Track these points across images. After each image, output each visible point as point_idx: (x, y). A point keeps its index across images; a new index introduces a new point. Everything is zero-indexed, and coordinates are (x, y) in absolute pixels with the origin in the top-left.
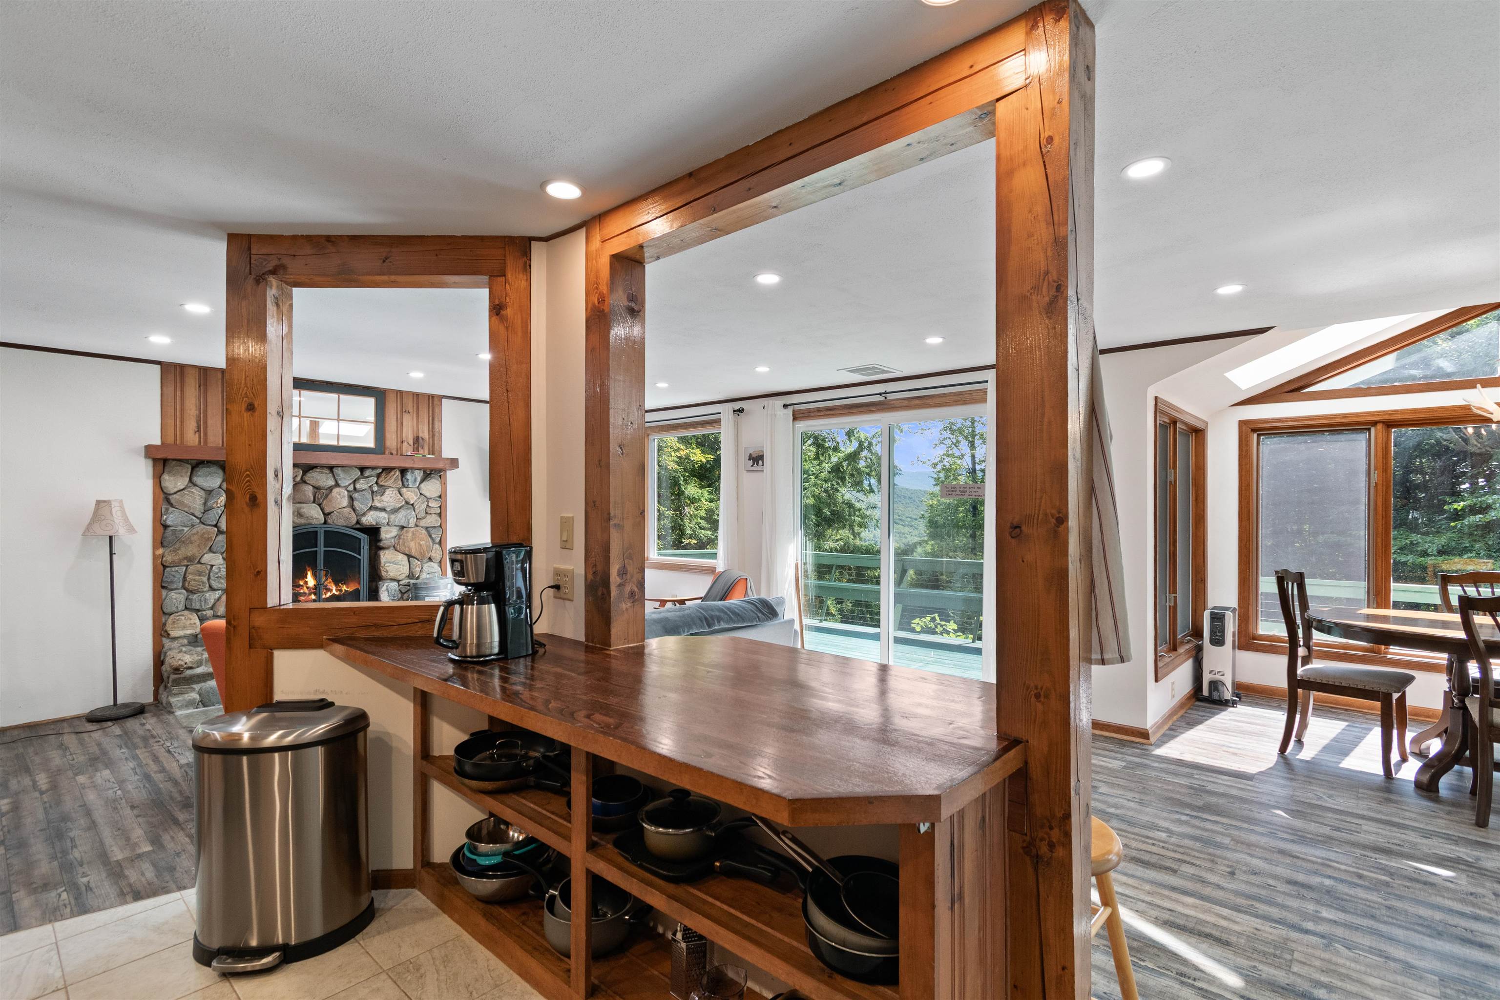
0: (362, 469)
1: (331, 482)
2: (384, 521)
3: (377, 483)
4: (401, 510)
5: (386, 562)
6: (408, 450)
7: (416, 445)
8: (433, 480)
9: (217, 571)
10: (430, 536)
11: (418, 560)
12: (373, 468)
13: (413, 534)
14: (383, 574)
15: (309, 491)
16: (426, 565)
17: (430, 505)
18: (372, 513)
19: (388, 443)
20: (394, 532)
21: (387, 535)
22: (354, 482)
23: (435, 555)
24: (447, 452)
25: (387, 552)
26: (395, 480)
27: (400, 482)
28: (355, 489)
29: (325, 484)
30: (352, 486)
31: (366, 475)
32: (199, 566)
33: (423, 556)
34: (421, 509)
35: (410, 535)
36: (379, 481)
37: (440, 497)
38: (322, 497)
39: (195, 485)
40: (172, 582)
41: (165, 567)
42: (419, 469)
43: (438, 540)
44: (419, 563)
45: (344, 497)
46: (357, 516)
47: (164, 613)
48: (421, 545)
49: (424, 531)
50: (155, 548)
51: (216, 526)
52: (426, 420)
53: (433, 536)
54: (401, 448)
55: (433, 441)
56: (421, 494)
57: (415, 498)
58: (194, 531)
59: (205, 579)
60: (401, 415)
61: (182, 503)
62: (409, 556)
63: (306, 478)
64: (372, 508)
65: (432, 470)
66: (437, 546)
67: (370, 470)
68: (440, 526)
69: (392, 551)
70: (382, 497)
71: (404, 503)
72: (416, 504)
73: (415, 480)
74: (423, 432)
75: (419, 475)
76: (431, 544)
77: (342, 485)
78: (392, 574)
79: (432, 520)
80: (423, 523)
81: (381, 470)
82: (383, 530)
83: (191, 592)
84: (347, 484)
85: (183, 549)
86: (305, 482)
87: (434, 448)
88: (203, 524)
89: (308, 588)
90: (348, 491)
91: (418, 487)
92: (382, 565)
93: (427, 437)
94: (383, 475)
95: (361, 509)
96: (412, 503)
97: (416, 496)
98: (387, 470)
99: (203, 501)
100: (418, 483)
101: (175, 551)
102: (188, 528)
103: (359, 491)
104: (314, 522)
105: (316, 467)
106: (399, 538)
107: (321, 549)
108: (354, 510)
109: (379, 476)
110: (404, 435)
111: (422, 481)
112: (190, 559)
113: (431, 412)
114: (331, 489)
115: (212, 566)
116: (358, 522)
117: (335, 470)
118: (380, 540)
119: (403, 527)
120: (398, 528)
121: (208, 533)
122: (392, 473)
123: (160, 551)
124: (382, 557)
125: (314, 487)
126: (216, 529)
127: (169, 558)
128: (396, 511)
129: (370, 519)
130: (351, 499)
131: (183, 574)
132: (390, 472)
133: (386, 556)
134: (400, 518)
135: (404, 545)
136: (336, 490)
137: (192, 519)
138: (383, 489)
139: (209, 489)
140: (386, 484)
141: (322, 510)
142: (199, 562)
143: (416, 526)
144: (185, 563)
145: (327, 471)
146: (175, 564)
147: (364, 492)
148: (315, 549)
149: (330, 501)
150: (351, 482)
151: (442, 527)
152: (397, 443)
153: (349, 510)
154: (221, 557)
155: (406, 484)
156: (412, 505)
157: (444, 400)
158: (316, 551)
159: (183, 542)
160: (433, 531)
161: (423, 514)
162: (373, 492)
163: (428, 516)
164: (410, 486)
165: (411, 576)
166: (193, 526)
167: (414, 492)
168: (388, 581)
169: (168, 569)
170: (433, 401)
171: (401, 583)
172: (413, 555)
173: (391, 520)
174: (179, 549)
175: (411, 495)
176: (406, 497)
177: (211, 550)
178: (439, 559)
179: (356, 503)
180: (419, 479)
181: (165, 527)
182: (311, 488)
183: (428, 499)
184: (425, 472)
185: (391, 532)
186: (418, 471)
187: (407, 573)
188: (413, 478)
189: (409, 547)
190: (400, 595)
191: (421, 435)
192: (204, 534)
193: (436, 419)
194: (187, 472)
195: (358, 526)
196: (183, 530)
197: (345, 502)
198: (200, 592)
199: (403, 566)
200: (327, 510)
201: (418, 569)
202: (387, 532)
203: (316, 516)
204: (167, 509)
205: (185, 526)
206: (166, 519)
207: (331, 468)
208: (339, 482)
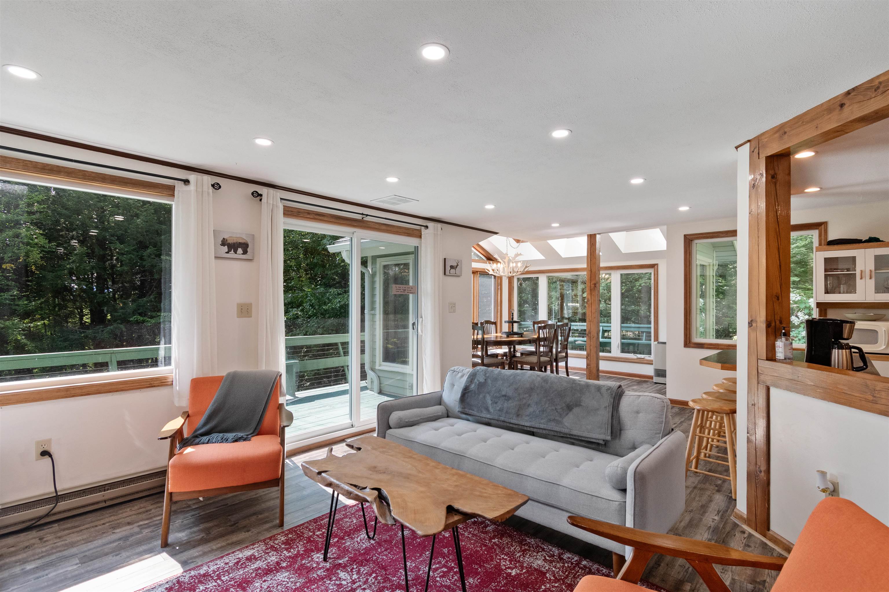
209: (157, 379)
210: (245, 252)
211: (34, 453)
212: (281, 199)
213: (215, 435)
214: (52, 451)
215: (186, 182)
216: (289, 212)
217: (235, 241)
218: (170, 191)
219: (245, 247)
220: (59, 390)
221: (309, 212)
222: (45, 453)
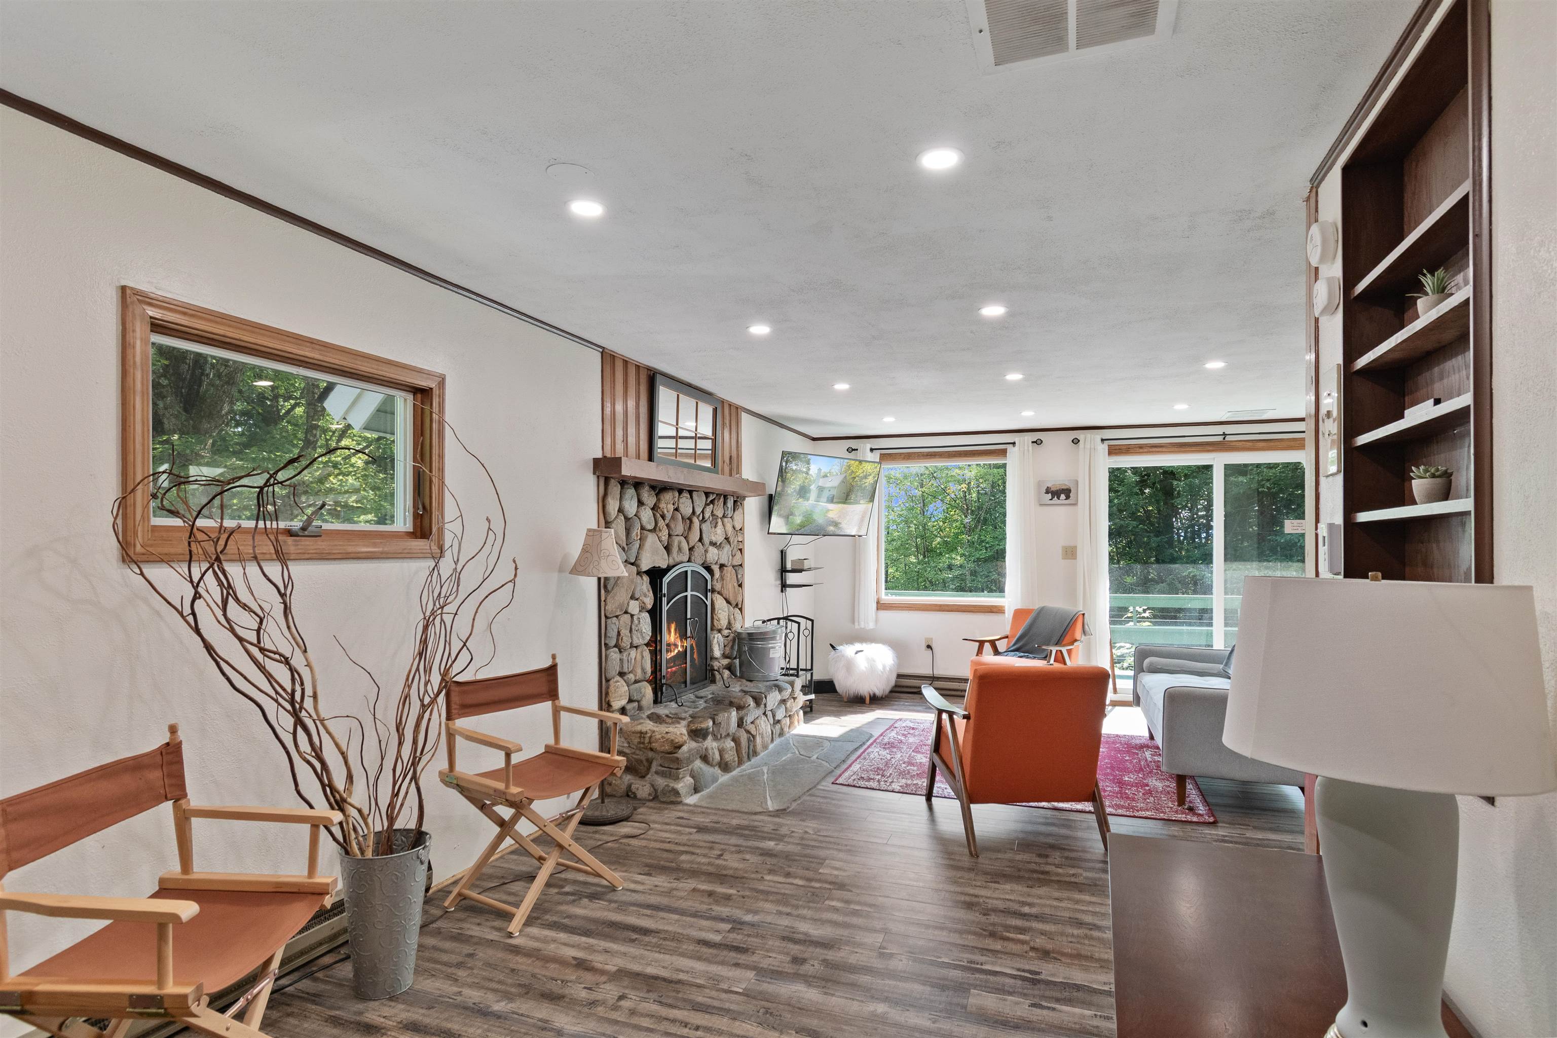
0: (707, 494)
1: (690, 510)
2: (716, 558)
3: (713, 512)
4: (724, 545)
5: (718, 609)
6: (727, 470)
7: (731, 467)
8: (738, 509)
9: (637, 622)
11: (732, 606)
14: (716, 623)
15: (680, 520)
16: (735, 611)
17: (737, 539)
20: (718, 571)
21: (716, 575)
22: (703, 510)
23: (739, 600)
24: (744, 473)
26: (721, 508)
27: (724, 511)
28: (703, 518)
30: (701, 515)
31: (708, 502)
32: (625, 616)
34: (733, 543)
35: (729, 575)
36: (714, 510)
37: (742, 530)
38: (687, 528)
39: (622, 512)
40: (612, 638)
41: (607, 618)
42: (733, 495)
43: (739, 581)
44: (732, 609)
45: (698, 528)
46: (705, 551)
47: (605, 679)
48: (734, 588)
51: (635, 564)
52: (735, 436)
53: (738, 577)
55: (738, 459)
56: (733, 526)
57: (730, 531)
59: (628, 633)
60: (724, 428)
62: (727, 602)
64: (710, 542)
65: (738, 498)
66: (740, 589)
69: (718, 595)
70: (716, 529)
71: (725, 536)
72: (731, 537)
74: (733, 448)
75: (732, 502)
76: (737, 585)
77: (696, 513)
78: (722, 623)
79: (739, 558)
80: (734, 561)
82: (713, 569)
83: (621, 649)
84: (699, 512)
85: (618, 594)
86: (678, 510)
87: (739, 468)
88: (628, 562)
90: (700, 521)
91: (732, 517)
93: (736, 454)
94: (716, 502)
96: (729, 536)
97: (731, 528)
98: (717, 496)
99: (625, 531)
101: (614, 597)
103: (705, 522)
104: (684, 559)
105: (683, 491)
106: (723, 580)
107: (690, 593)
108: (703, 545)
109: (714, 504)
110: (725, 449)
111: (733, 512)
112: (621, 608)
113: (737, 427)
114: (691, 516)
115: (633, 616)
116: (705, 560)
117: (693, 496)
119: (723, 566)
123: (603, 598)
125: (682, 516)
126: (635, 568)
127: (609, 607)
128: (721, 546)
129: (710, 556)
130: (701, 531)
131: (617, 627)
132: (719, 499)
133: (718, 601)
134: (724, 555)
135: (726, 587)
136: (694, 519)
138: (716, 519)
139: (630, 516)
140: (717, 513)
141: (688, 544)
142: (626, 612)
143: (731, 564)
144: (618, 612)
145: (689, 496)
146: (613, 615)
148: (685, 594)
149: (692, 533)
150: (701, 510)
151: (742, 566)
152: (722, 460)
153: (700, 543)
154: (638, 604)
155: (726, 514)
156: (729, 539)
157: (743, 412)
158: (687, 596)
159: (619, 585)
160: (737, 571)
161: (735, 550)
162: (711, 523)
163: (736, 553)
164: (728, 516)
165: (729, 625)
167: (730, 523)
168: (716, 632)
169: (609, 621)
171: (723, 634)
172: (730, 599)
173: (720, 557)
174: (616, 594)
175: (728, 526)
176: (726, 529)
177: (633, 595)
178: (741, 603)
179: (704, 536)
180: (732, 508)
183: (736, 532)
184: (735, 498)
185: (716, 572)
186: (732, 498)
187: (727, 621)
188: (729, 507)
189: (729, 590)
191: (733, 451)
193: (739, 435)
194: (618, 495)
195: (705, 565)
197: (698, 535)
198: (626, 650)
199: (726, 613)
200: (691, 545)
201: (733, 617)
207: (691, 492)
208: (696, 510)
209: (996, 607)
210: (1068, 497)
211: (924, 646)
212: (1103, 440)
213: (1013, 653)
214: (933, 646)
215: (1014, 443)
216: (1114, 451)
217: (1058, 488)
218: (1003, 453)
219: (1067, 492)
220: (936, 605)
221: (1141, 447)
222: (929, 647)
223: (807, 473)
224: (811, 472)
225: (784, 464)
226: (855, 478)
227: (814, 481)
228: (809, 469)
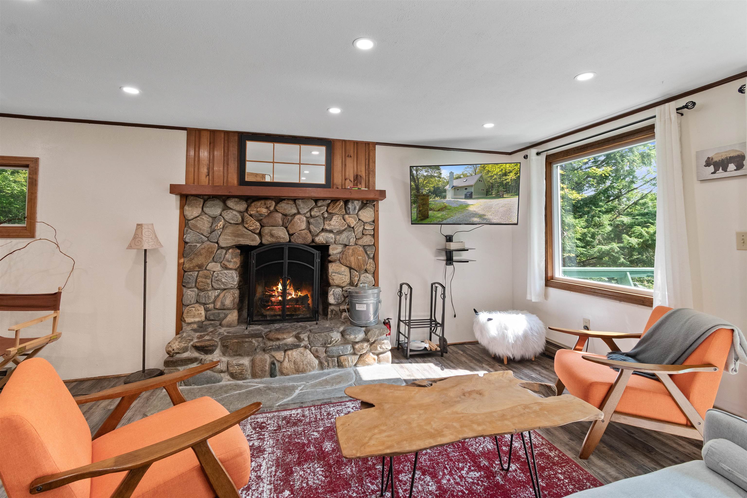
0: (316, 201)
1: (294, 211)
2: (332, 240)
3: (327, 211)
4: (344, 232)
5: (332, 273)
6: (349, 185)
7: (356, 182)
8: (368, 208)
9: (216, 275)
10: (366, 253)
11: (357, 271)
12: (324, 199)
13: (353, 250)
14: (331, 281)
15: (278, 217)
16: (363, 275)
17: (366, 228)
18: (323, 234)
19: (335, 181)
20: (339, 249)
21: (335, 251)
22: (311, 210)
23: (369, 268)
24: (379, 187)
25: (334, 264)
26: (340, 208)
27: (344, 210)
28: (311, 215)
29: (290, 212)
30: (309, 213)
31: (319, 205)
32: (205, 271)
33: (360, 268)
34: (359, 231)
35: (351, 251)
36: (328, 209)
37: (374, 221)
38: (287, 222)
39: (206, 214)
40: (188, 283)
41: (185, 272)
42: (358, 200)
43: (372, 256)
44: (357, 273)
45: (303, 221)
46: (313, 236)
47: (183, 304)
48: (358, 260)
49: (361, 249)
50: (179, 258)
51: (217, 243)
52: (363, 162)
53: (368, 253)
54: (345, 184)
55: (369, 178)
56: (359, 220)
57: (355, 223)
58: (203, 246)
59: (209, 281)
60: (345, 158)
61: (195, 226)
62: (351, 268)
63: (277, 208)
64: (323, 230)
65: (367, 201)
66: (371, 261)
67: (322, 201)
68: (374, 245)
69: (338, 263)
70: (331, 222)
71: (346, 226)
72: (355, 227)
73: (355, 208)
74: (361, 171)
75: (357, 204)
76: (367, 258)
77: (301, 213)
78: (337, 282)
79: (367, 240)
80: (360, 242)
81: (330, 201)
82: (330, 247)
83: (200, 290)
84: (305, 212)
85: (196, 259)
86: (277, 211)
87: (370, 184)
88: (210, 241)
89: (278, 292)
90: (306, 217)
91: (357, 214)
92: (330, 274)
93: (364, 175)
94: (331, 205)
95: (315, 231)
96: (352, 226)
97: (356, 221)
98: (335, 201)
99: (210, 224)
100: (357, 211)
101: (191, 260)
102: (200, 244)
103: (314, 217)
104: (282, 241)
105: (284, 199)
106: (343, 254)
107: (286, 261)
108: (310, 232)
109: (328, 205)
110: (347, 174)
111: (359, 210)
112: (200, 267)
113: (367, 156)
114: (295, 215)
115: (214, 272)
116: (313, 241)
117: (297, 202)
118: (329, 255)
119: (346, 245)
120: (342, 246)
121: (212, 248)
122: (338, 203)
123: (182, 261)
124: (330, 268)
125: (283, 215)
126: (217, 245)
127: (187, 266)
128: (340, 232)
129: (321, 239)
130: (308, 223)
131: (195, 277)
132: (336, 203)
133: (333, 268)
134: (343, 238)
135: (346, 259)
136: (298, 217)
137: (201, 238)
138: (331, 215)
139: (214, 216)
140: (334, 212)
141: (288, 231)
142: (206, 269)
143: (356, 244)
144: (197, 269)
145: (292, 202)
146: (192, 270)
147: (317, 218)
148: (282, 261)
149: (293, 225)
150: (308, 210)
151: (375, 245)
152: (342, 180)
153: (306, 231)
154: (219, 265)
155: (348, 212)
156: (353, 228)
157: (377, 147)
158: (283, 262)
159: (196, 254)
160: (368, 249)
161: (360, 235)
162: (324, 218)
163: (365, 237)
164: (351, 213)
165: (351, 284)
166: (203, 242)
167: (354, 218)
168: (335, 287)
169: (186, 273)
170: (369, 147)
171: (344, 289)
172: (353, 267)
173: (337, 239)
174: (193, 259)
175: (352, 221)
176: (348, 222)
177: (213, 261)
178: (372, 270)
179: (312, 227)
180: (358, 208)
181: (186, 243)
182: (280, 215)
183: (365, 223)
184: (362, 202)
185: (337, 249)
186: (357, 202)
187: (348, 281)
188: (353, 207)
189: (350, 261)
190: (343, 299)
191: (359, 173)
192: (209, 248)
193: (371, 161)
194: (200, 204)
195: (314, 244)
196: (196, 246)
197: (304, 226)
198: (206, 291)
199: (345, 275)
200: (291, 232)
201: (356, 279)
202: (333, 249)
203: (283, 236)
204: (187, 230)
205: (198, 243)
206: (186, 237)
207: (294, 200)
208: (300, 210)
211: (582, 325)
222: (586, 327)
223: (440, 177)
224: (442, 176)
225: (414, 172)
226: (493, 176)
227: (448, 183)
228: (441, 174)
